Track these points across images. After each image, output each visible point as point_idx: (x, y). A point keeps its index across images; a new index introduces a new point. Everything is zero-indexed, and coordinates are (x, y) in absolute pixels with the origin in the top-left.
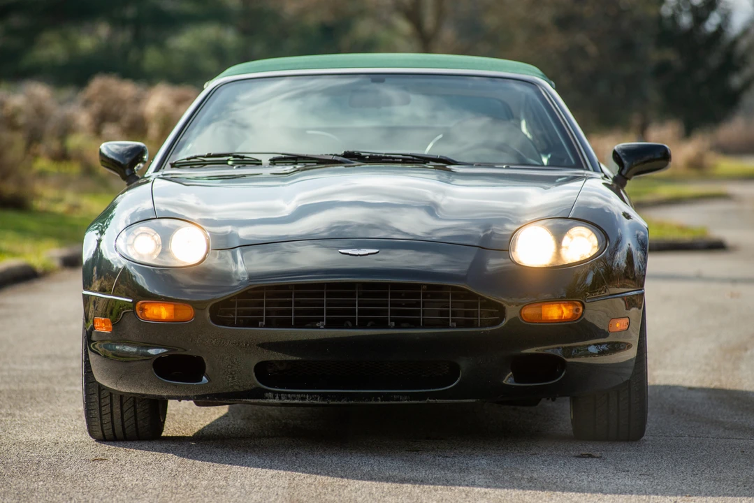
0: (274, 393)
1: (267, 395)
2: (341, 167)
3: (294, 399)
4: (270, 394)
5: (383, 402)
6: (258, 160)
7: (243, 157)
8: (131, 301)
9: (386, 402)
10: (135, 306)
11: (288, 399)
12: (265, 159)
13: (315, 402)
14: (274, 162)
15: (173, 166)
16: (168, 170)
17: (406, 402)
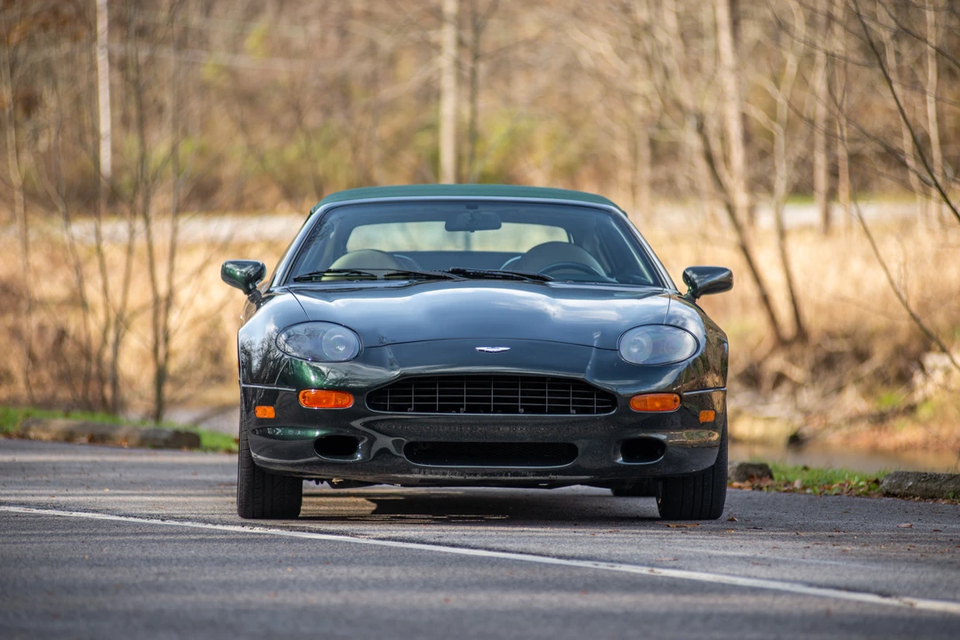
0: (420, 468)
1: (413, 470)
2: (448, 282)
3: (436, 474)
4: (416, 470)
5: (513, 478)
6: (373, 276)
7: (360, 273)
8: (294, 390)
9: (515, 478)
10: (298, 396)
11: (431, 474)
12: (380, 275)
13: (454, 477)
14: (388, 278)
15: (296, 280)
16: (292, 283)
17: (532, 477)
